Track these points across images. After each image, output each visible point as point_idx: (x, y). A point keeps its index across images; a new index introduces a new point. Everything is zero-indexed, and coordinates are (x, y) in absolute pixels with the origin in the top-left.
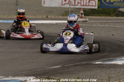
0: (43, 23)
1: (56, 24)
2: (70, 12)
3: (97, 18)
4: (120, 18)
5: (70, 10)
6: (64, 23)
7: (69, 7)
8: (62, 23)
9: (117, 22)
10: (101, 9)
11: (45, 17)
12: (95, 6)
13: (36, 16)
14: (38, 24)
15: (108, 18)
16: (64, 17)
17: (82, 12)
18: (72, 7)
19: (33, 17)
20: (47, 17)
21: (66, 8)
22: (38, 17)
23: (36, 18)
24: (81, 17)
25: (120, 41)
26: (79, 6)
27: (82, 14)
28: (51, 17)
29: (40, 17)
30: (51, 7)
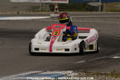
0: (18, 19)
1: (32, 20)
2: (41, 8)
3: (71, 13)
4: (94, 12)
5: (41, 6)
6: (39, 19)
7: (40, 2)
8: (37, 19)
9: (94, 18)
10: (72, 4)
11: (16, 13)
12: (66, 1)
13: (6, 12)
14: (13, 20)
15: (82, 13)
16: (35, 12)
17: (56, 7)
18: (42, 2)
19: (3, 14)
20: (18, 13)
21: (37, 3)
22: (8, 13)
23: (7, 14)
24: (56, 13)
25: (113, 37)
26: (49, 1)
27: (57, 9)
28: (22, 13)
29: (11, 13)
30: (21, 3)
